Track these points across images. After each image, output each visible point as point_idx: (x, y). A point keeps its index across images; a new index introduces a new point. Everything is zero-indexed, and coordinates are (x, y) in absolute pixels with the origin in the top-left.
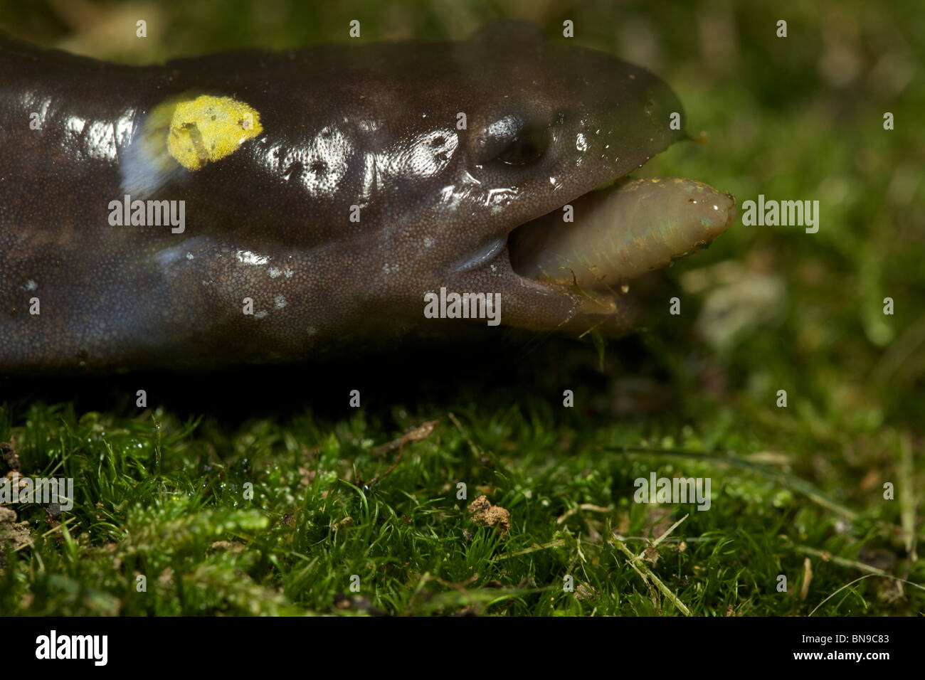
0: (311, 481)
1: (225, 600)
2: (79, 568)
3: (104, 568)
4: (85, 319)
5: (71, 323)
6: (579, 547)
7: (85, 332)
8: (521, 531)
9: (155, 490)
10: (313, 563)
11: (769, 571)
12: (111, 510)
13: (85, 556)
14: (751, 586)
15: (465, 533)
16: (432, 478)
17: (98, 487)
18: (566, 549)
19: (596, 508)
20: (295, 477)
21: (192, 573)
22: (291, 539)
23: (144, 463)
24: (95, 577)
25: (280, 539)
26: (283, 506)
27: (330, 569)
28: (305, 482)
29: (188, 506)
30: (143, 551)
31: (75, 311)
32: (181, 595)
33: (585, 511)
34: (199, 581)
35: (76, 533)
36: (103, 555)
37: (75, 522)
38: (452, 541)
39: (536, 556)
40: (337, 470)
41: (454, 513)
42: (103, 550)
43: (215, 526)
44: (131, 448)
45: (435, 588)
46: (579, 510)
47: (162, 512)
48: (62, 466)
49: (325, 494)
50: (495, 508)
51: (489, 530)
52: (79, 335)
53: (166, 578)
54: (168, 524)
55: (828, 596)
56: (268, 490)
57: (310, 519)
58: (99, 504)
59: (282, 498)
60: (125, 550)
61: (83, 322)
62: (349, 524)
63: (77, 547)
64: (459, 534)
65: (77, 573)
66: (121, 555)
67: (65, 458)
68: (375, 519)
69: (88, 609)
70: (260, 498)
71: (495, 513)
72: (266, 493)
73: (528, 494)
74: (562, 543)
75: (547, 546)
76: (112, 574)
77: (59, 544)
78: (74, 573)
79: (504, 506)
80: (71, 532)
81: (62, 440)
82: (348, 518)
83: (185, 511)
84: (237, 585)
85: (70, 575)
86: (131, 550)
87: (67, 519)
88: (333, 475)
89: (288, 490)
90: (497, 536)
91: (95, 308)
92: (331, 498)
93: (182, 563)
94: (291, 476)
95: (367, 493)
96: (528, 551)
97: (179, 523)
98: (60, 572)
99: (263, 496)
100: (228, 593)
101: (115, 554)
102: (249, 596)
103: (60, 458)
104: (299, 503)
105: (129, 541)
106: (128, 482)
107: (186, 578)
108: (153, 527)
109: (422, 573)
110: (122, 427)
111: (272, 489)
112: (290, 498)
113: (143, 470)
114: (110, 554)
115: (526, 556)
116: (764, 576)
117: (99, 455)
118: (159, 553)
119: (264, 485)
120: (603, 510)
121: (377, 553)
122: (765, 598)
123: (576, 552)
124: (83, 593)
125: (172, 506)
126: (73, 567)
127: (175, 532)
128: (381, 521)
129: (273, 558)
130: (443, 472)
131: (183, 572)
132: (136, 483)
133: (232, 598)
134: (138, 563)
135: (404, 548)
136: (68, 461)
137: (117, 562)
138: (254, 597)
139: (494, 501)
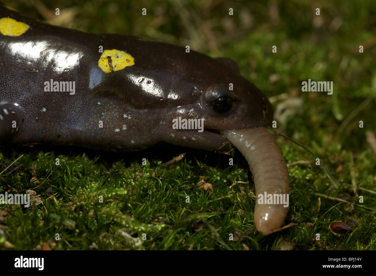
0: (141, 177)
1: (113, 220)
2: (60, 211)
3: (69, 211)
4: (61, 123)
5: (56, 124)
6: (238, 197)
7: (60, 128)
8: (217, 191)
9: (85, 182)
10: (143, 206)
11: (306, 203)
12: (69, 189)
13: (62, 206)
14: (300, 208)
15: (197, 193)
16: (183, 174)
17: (65, 182)
18: (233, 197)
19: (243, 182)
20: (135, 175)
21: (100, 211)
22: (135, 197)
23: (80, 172)
24: (66, 214)
25: (131, 198)
26: (131, 186)
27: (149, 208)
28: (138, 177)
29: (97, 187)
30: (82, 204)
31: (58, 120)
32: (96, 219)
33: (239, 183)
34: (103, 214)
35: (58, 199)
36: (68, 206)
37: (57, 194)
38: (193, 196)
39: (223, 200)
40: (149, 173)
41: (193, 186)
42: (68, 204)
43: (108, 194)
44: (76, 167)
45: (188, 213)
46: (237, 183)
47: (89, 190)
48: (51, 175)
49: (146, 181)
50: (207, 184)
51: (205, 191)
52: (59, 129)
53: (91, 213)
54: (91, 194)
55: (328, 210)
56: (125, 180)
57: (141, 190)
58: (65, 188)
59: (130, 183)
60: (76, 204)
61: (60, 124)
62: (156, 191)
63: (59, 203)
64: (195, 193)
65: (59, 213)
66: (75, 206)
67: (52, 172)
68: (165, 190)
69: (64, 225)
70: (123, 183)
71: (208, 186)
72: (124, 182)
73: (219, 178)
74: (232, 195)
75: (226, 197)
76: (71, 212)
77: (52, 202)
78: (58, 213)
79: (210, 183)
80: (56, 198)
81: (51, 165)
82: (155, 190)
83: (97, 189)
84: (117, 215)
85: (57, 214)
86: (78, 204)
87: (54, 194)
88: (148, 174)
89: (132, 180)
90: (208, 194)
91: (65, 120)
92: (148, 182)
93: (97, 208)
94: (133, 175)
95: (161, 180)
96: (219, 199)
97: (95, 193)
98: (53, 212)
99: (124, 183)
100: (114, 218)
101: (72, 205)
102: (121, 218)
103: (50, 172)
104: (136, 184)
105: (77, 201)
106: (75, 179)
107: (98, 213)
108: (85, 195)
109: (183, 208)
110: (72, 160)
111: (127, 180)
112: (133, 183)
113: (80, 175)
114: (71, 206)
115: (219, 200)
116: (304, 204)
117: (64, 170)
118: (89, 205)
119: (124, 179)
120: (246, 183)
121: (166, 201)
122: (305, 212)
123: (237, 198)
124: (62, 220)
125: (92, 187)
126: (58, 210)
127: (93, 197)
128: (166, 190)
129: (129, 205)
130: (187, 171)
131: (97, 211)
132: (78, 180)
133: (115, 220)
134: (81, 208)
135: (176, 199)
136: (53, 173)
137: (73, 208)
138: (124, 219)
139: (207, 181)
